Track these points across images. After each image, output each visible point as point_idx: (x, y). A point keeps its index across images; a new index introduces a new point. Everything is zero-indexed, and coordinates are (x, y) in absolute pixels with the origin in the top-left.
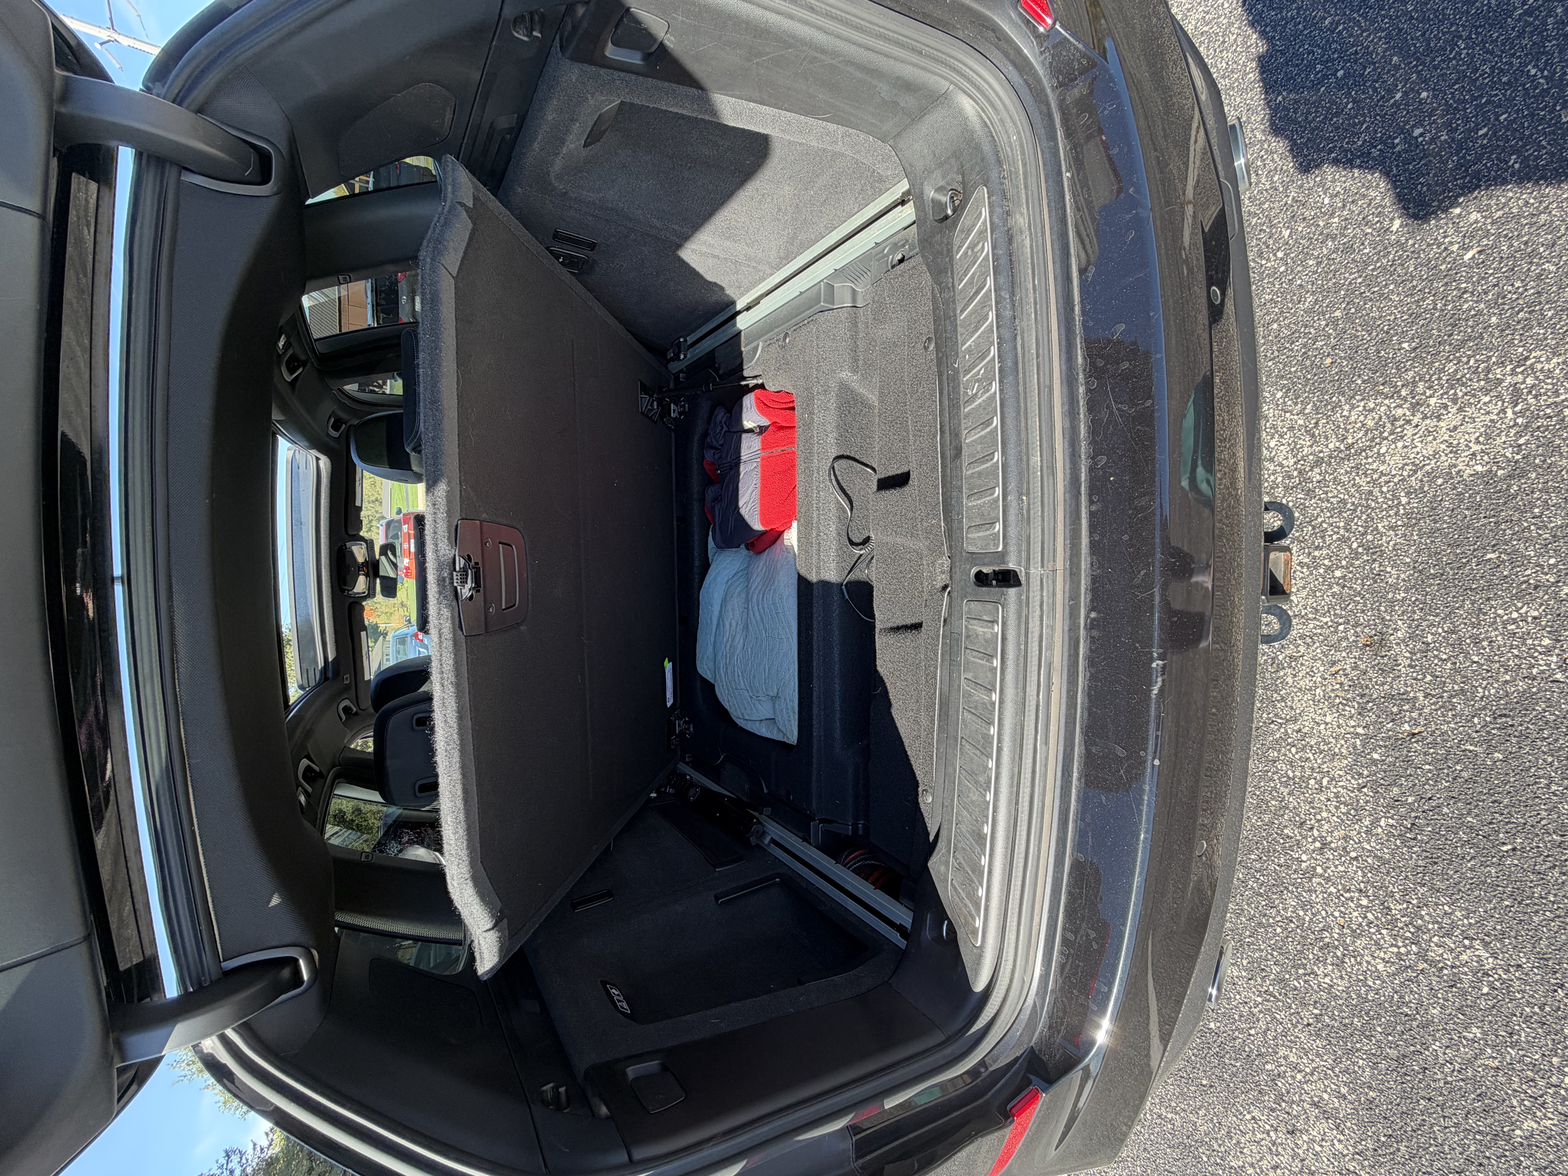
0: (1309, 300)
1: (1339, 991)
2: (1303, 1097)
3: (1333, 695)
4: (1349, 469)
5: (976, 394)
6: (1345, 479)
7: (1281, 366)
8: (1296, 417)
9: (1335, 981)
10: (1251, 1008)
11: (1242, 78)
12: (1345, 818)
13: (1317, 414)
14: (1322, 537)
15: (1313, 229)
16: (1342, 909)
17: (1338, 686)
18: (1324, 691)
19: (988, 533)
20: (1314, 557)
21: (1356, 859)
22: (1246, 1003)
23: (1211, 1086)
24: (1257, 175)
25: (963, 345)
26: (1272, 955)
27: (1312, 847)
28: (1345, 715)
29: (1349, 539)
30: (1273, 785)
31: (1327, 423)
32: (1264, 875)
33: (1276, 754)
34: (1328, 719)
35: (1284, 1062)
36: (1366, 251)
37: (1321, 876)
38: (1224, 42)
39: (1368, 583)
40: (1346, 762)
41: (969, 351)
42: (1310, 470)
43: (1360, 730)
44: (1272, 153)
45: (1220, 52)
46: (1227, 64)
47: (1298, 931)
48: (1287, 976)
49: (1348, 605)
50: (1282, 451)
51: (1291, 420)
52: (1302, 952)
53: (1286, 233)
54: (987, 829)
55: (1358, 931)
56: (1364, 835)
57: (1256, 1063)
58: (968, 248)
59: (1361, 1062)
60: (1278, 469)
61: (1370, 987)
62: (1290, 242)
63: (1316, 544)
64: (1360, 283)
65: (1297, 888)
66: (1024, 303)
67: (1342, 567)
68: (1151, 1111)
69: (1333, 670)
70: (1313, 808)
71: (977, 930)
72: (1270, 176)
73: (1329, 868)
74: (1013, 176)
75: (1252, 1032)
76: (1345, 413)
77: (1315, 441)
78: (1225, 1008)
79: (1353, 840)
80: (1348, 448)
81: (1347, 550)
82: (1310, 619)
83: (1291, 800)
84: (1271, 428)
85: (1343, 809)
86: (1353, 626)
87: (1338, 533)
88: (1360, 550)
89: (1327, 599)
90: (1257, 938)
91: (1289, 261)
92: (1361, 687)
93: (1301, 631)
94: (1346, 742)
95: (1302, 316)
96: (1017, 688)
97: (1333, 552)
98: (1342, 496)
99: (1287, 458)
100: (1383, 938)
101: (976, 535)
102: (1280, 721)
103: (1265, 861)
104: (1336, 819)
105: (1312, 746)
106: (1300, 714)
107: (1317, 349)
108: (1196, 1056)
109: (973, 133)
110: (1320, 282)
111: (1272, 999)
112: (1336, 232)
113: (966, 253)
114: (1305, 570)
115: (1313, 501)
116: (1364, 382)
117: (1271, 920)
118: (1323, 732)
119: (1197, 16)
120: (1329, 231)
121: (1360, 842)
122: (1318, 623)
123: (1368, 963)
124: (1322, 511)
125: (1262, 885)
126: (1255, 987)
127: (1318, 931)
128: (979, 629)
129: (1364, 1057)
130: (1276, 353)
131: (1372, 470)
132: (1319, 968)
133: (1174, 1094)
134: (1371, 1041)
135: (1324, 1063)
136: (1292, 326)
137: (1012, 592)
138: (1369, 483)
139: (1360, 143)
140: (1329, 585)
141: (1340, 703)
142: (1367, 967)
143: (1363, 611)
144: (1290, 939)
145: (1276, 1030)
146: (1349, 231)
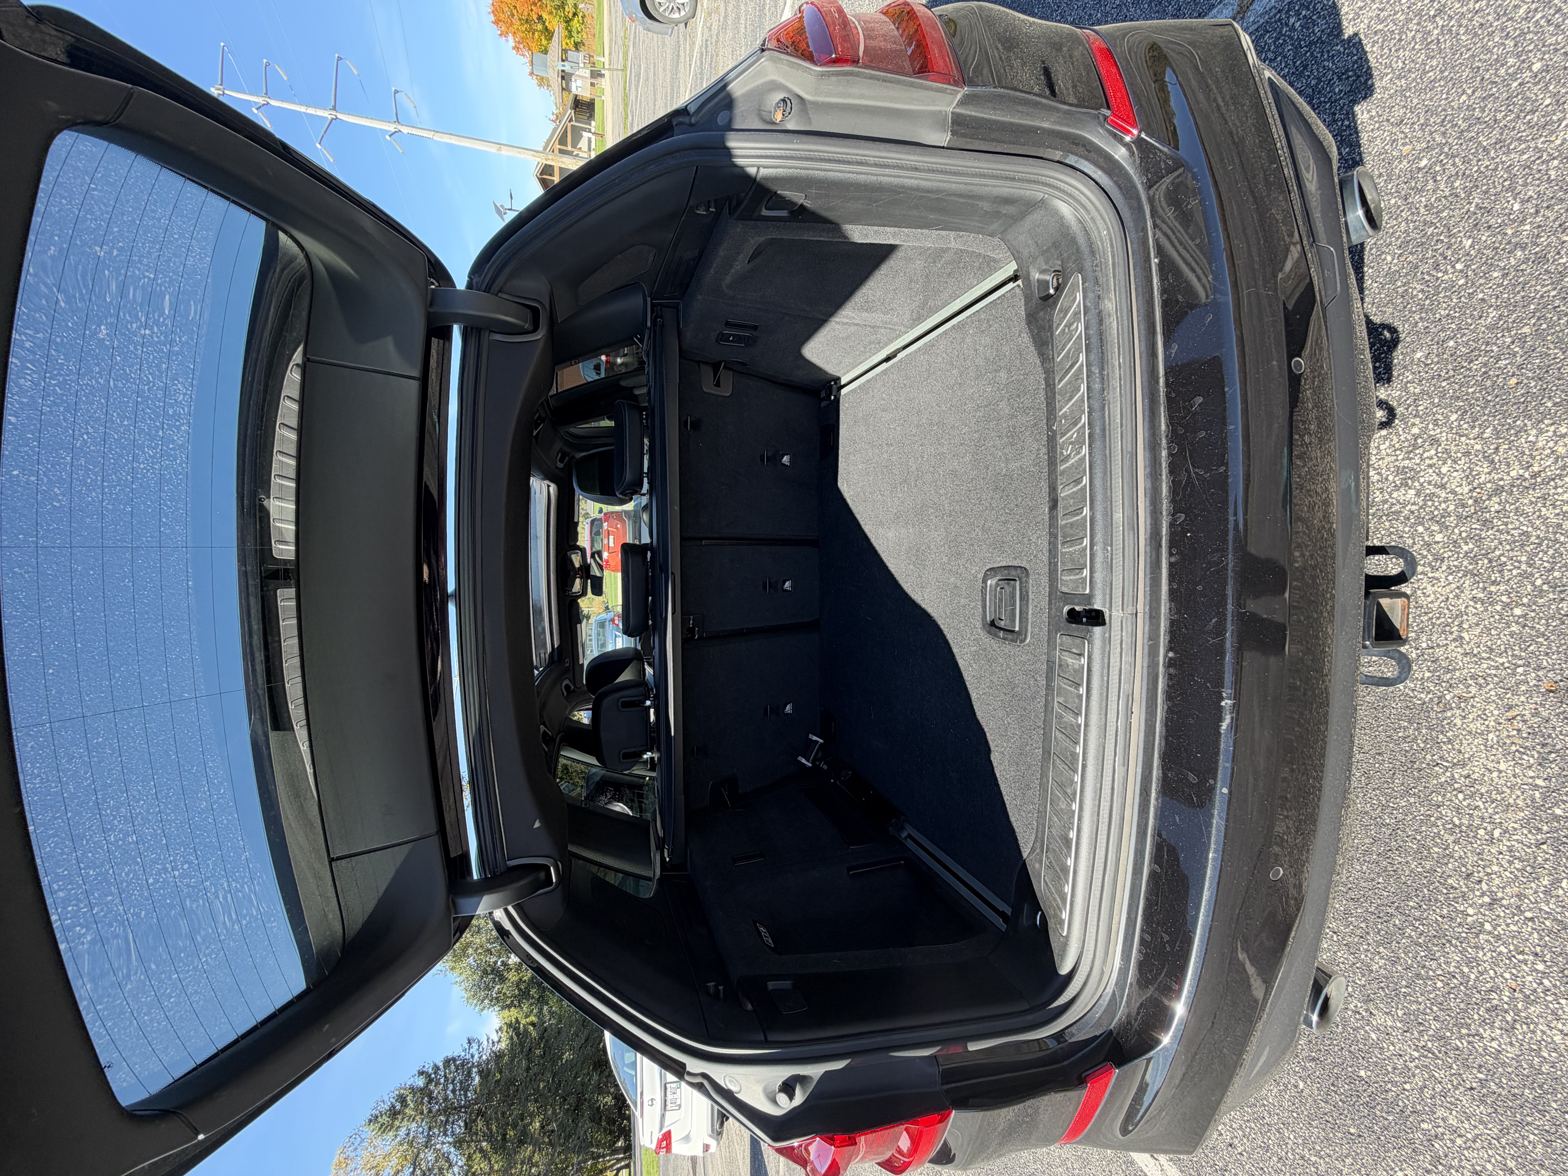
0: (1491, 315)
1: (1508, 1058)
2: (1463, 1163)
3: (1508, 742)
4: (1534, 500)
5: (1069, 455)
6: (1529, 510)
7: (1457, 387)
8: (1472, 441)
9: (1503, 1046)
10: (1406, 1061)
11: (1421, 78)
12: (1519, 874)
13: (1497, 439)
14: (1500, 572)
15: (1500, 238)
16: (1514, 971)
17: (1515, 732)
18: (1498, 736)
19: (1077, 577)
20: (1491, 593)
21: (1531, 919)
22: (1401, 1055)
23: (1360, 1136)
24: (1435, 181)
25: (1060, 410)
26: (1431, 1009)
27: (1480, 902)
28: (1522, 765)
29: (1532, 575)
30: (1436, 831)
31: (1510, 448)
32: (1423, 925)
33: (1440, 798)
34: (1502, 767)
35: (1442, 1124)
36: (1561, 261)
37: (1490, 933)
38: (1400, 40)
39: (1554, 624)
40: (1522, 814)
41: (1065, 416)
42: (1488, 499)
43: (1540, 782)
44: (1453, 156)
45: (1396, 51)
46: (1404, 63)
47: (1462, 987)
48: (1448, 1034)
49: (1529, 646)
50: (1455, 478)
51: (1467, 444)
52: (1466, 1011)
53: (1468, 243)
54: (1073, 835)
55: (1532, 997)
56: (1542, 896)
57: (1411, 1119)
58: (1065, 326)
59: (1532, 1137)
60: (1451, 496)
61: (1545, 1058)
62: (1472, 252)
63: (1493, 578)
64: (1554, 297)
65: (1461, 943)
66: (1110, 379)
67: (1524, 605)
68: (1293, 1150)
69: (1510, 714)
70: (1482, 860)
71: (1064, 921)
72: (1450, 181)
73: (1500, 926)
74: (1103, 267)
75: (1407, 1086)
76: (1531, 438)
77: (1495, 468)
78: (1376, 1057)
79: (1529, 899)
80: (1534, 476)
81: (1529, 587)
82: (1483, 658)
83: (1456, 848)
84: (1443, 453)
85: (1518, 864)
86: (1534, 669)
87: (1519, 568)
88: (1545, 587)
89: (1504, 639)
90: (1415, 990)
91: (1470, 273)
92: (1543, 736)
93: (1472, 670)
94: (1523, 793)
95: (1484, 332)
96: (1100, 714)
97: (1512, 588)
98: (1525, 528)
99: (1461, 485)
100: (1562, 1008)
101: (1068, 578)
102: (1445, 764)
103: (1425, 910)
104: (1509, 875)
105: (1482, 795)
106: (1469, 759)
107: (1499, 368)
108: (1344, 1102)
109: (1068, 228)
110: (1506, 296)
111: (1430, 1055)
112: (1526, 240)
113: (1063, 330)
114: (1478, 606)
115: (1490, 532)
116: (1555, 404)
117: (1431, 973)
118: (1496, 780)
119: (1370, 14)
120: (1518, 239)
121: (1537, 902)
122: (1492, 663)
123: (1543, 1032)
124: (1501, 544)
125: (1421, 934)
126: (1411, 1040)
127: (1485, 991)
128: (1070, 660)
129: (1536, 1132)
130: (1451, 373)
131: (1562, 501)
132: (1485, 1030)
133: (1318, 1138)
134: (1544, 1116)
135: (1489, 1132)
136: (1471, 343)
137: (1097, 630)
138: (1558, 515)
139: (1558, 142)
140: (1507, 624)
141: (1517, 751)
142: (1541, 1037)
143: (1547, 654)
144: (1452, 996)
145: (1434, 1089)
146: (1542, 239)
